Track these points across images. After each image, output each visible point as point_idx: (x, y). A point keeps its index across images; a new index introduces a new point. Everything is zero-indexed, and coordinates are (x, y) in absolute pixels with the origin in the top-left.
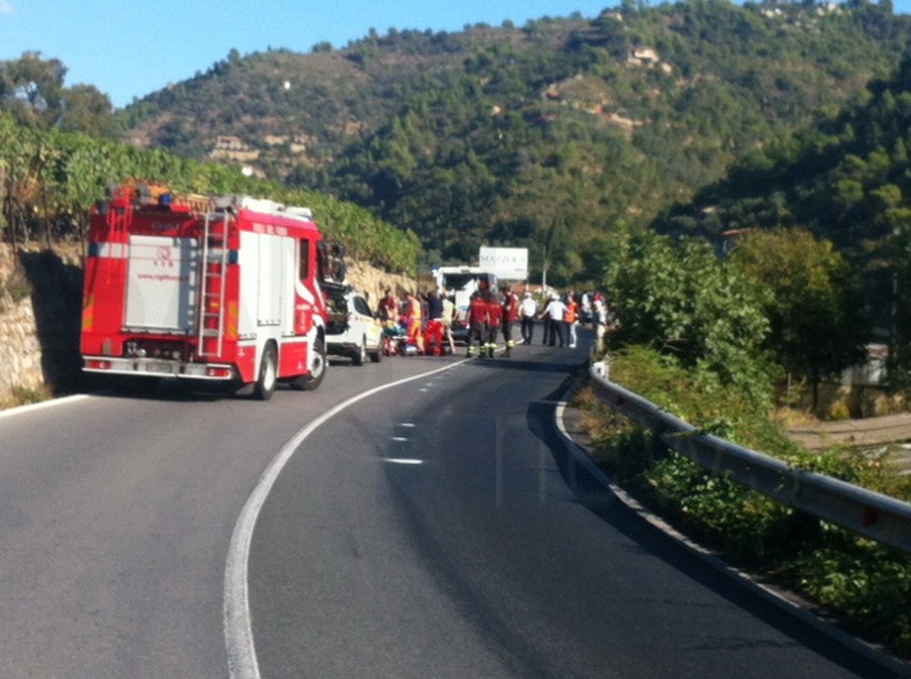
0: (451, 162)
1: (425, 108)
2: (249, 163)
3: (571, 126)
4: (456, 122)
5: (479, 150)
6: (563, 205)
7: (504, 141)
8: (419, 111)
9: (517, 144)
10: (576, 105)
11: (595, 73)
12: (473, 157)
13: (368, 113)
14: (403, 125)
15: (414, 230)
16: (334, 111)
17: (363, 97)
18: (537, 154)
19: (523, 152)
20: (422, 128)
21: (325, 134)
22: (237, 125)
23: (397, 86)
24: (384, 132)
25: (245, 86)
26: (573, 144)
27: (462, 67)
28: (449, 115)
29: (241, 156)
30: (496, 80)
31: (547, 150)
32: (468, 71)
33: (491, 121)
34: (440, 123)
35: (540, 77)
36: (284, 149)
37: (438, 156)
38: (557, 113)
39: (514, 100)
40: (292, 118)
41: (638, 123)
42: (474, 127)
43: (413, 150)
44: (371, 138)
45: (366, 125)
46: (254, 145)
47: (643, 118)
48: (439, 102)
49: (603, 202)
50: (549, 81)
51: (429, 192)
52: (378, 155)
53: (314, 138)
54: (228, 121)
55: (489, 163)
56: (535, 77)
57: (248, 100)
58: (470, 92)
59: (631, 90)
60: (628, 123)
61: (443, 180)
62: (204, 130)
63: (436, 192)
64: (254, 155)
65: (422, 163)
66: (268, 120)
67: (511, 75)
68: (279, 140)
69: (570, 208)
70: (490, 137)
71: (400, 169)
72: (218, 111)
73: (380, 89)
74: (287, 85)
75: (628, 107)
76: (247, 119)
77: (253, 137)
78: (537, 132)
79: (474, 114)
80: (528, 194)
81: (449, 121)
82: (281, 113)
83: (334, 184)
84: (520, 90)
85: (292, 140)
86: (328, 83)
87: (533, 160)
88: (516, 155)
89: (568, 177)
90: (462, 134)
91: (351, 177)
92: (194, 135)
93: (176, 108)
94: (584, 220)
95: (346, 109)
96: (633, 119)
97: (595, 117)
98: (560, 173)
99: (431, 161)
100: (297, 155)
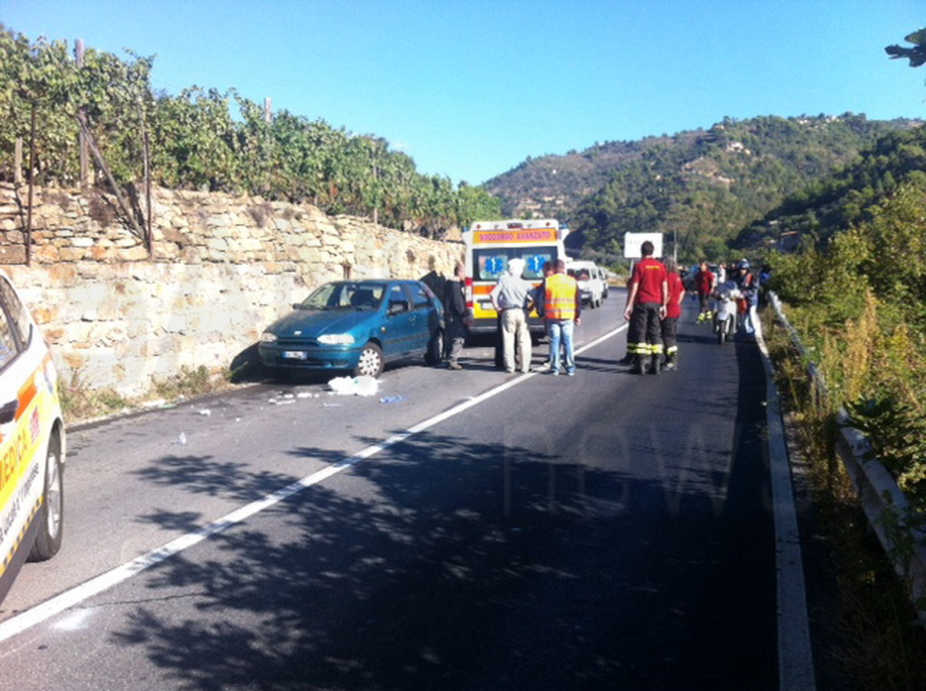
0: (635, 205)
1: (622, 179)
2: (536, 210)
3: (698, 183)
4: (638, 185)
5: (649, 198)
6: (693, 223)
7: (662, 193)
8: (619, 180)
9: (669, 194)
10: (700, 172)
11: (710, 156)
12: (646, 201)
13: (594, 183)
14: (611, 188)
15: (616, 239)
16: (578, 183)
17: (592, 176)
18: (679, 198)
19: (672, 197)
20: (621, 189)
21: (573, 195)
22: (530, 192)
23: (609, 170)
24: (602, 192)
25: (534, 173)
26: (698, 192)
27: (641, 157)
28: (634, 182)
29: (532, 207)
30: (658, 162)
31: (685, 196)
32: (644, 159)
33: (655, 183)
34: (630, 186)
35: (682, 160)
36: (553, 203)
37: (628, 202)
38: (690, 177)
39: (668, 172)
40: (556, 188)
41: (733, 180)
42: (647, 186)
43: (616, 200)
44: (595, 195)
45: (593, 189)
46: (539, 201)
47: (735, 178)
48: (629, 175)
49: (715, 221)
50: (685, 161)
51: (624, 220)
52: (598, 204)
53: (568, 197)
54: (526, 190)
55: (654, 204)
56: (679, 160)
57: (535, 180)
58: (645, 169)
59: (729, 164)
60: (727, 181)
61: (630, 214)
62: (515, 195)
63: (628, 220)
64: (539, 206)
65: (620, 206)
66: (545, 189)
67: (666, 160)
68: (551, 199)
69: (697, 226)
70: (655, 191)
71: (609, 209)
72: (521, 186)
73: (600, 171)
74: (554, 172)
75: (727, 173)
76: (535, 189)
77: (538, 198)
78: (679, 187)
79: (647, 180)
80: (674, 219)
81: (634, 185)
82: (551, 185)
83: (577, 219)
84: (671, 167)
85: (557, 199)
86: (575, 170)
87: (677, 201)
88: (668, 199)
89: (696, 209)
90: (641, 191)
91: (585, 215)
92: (510, 198)
93: (501, 185)
94: (704, 231)
95: (584, 182)
96: (729, 178)
97: (710, 179)
98: (692, 207)
99: (624, 205)
100: (559, 205)
